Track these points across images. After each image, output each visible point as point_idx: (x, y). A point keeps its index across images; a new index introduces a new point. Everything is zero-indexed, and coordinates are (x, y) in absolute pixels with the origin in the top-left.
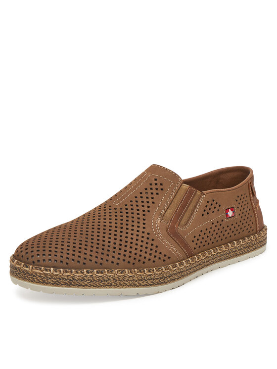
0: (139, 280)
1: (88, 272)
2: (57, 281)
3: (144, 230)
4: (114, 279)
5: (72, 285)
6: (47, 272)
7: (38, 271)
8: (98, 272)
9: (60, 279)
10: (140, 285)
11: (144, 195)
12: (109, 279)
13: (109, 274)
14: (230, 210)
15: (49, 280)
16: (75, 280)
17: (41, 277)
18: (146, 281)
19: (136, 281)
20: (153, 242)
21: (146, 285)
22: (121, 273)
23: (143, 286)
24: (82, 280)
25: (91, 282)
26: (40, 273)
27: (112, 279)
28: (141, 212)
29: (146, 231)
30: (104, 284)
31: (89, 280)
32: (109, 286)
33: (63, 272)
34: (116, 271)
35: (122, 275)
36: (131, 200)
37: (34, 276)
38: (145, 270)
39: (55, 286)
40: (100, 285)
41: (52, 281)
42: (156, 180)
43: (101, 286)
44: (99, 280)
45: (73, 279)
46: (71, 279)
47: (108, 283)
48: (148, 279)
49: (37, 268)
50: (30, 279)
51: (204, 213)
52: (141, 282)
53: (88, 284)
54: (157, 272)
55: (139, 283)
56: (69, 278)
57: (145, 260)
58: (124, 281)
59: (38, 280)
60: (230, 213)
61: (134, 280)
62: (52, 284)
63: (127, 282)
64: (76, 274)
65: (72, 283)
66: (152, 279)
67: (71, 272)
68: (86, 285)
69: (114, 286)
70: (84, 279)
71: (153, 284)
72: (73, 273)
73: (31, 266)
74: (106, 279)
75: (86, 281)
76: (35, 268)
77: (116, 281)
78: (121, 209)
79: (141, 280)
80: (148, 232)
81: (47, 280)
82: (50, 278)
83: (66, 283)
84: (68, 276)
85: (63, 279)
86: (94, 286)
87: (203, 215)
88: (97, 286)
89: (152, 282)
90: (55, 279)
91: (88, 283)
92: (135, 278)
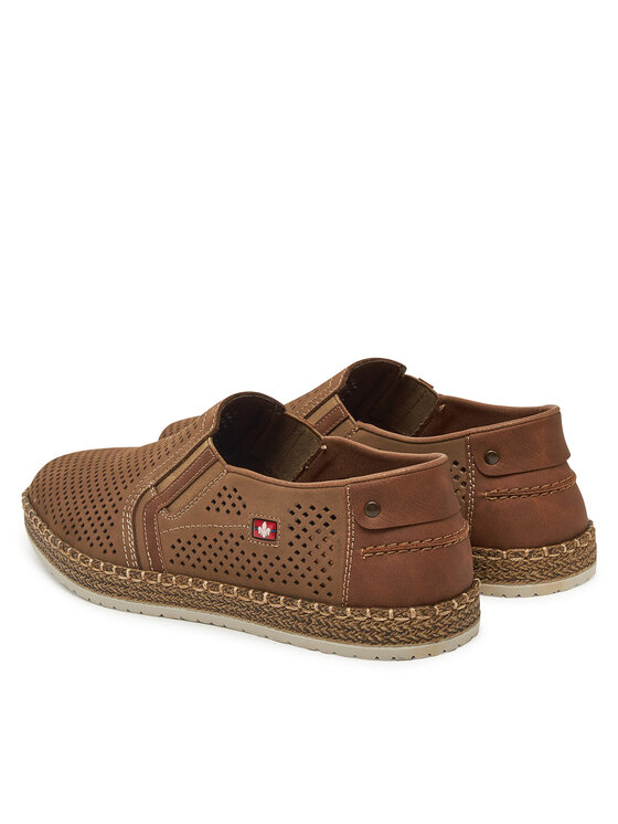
14: (265, 524)
51: (211, 505)
60: (264, 531)
87: (208, 508)
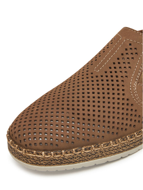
0: (123, 147)
1: (76, 151)
2: (49, 162)
3: (124, 97)
4: (100, 152)
5: (63, 163)
6: (39, 156)
7: (30, 155)
8: (86, 149)
9: (52, 161)
10: (124, 150)
11: (121, 61)
12: (96, 153)
13: (96, 149)
15: (42, 162)
16: (66, 159)
17: (34, 159)
18: (129, 146)
19: (120, 148)
20: (132, 107)
21: (129, 149)
22: (107, 146)
23: (126, 150)
24: (71, 159)
25: (80, 158)
26: (33, 157)
27: (99, 152)
28: (120, 79)
29: (126, 97)
30: (92, 157)
31: (78, 157)
32: (96, 158)
33: (54, 154)
34: (102, 145)
35: (108, 147)
36: (110, 66)
37: (28, 158)
38: (127, 137)
39: (48, 166)
40: (88, 158)
41: (45, 163)
42: (130, 44)
43: (90, 159)
44: (87, 155)
45: (64, 159)
46: (62, 159)
47: (96, 156)
48: (130, 144)
49: (29, 151)
50: (25, 160)
52: (124, 148)
53: (77, 161)
54: (137, 136)
55: (122, 150)
56: (60, 158)
57: (127, 127)
58: (110, 151)
59: (32, 162)
61: (118, 148)
62: (44, 164)
63: (112, 152)
64: (66, 155)
65: (63, 162)
66: (133, 143)
67: (62, 154)
68: (76, 161)
69: (101, 157)
70: (73, 157)
71: (135, 146)
72: (63, 154)
73: (24, 150)
74: (94, 153)
75: (76, 158)
76: (28, 151)
77: (103, 153)
78: (102, 76)
79: (125, 147)
80: (127, 98)
81: (40, 162)
82: (42, 160)
83: (57, 163)
84: (58, 157)
85: (54, 160)
86: (83, 161)
88: (86, 160)
89: (134, 145)
90: (47, 161)
91: (77, 159)
92: (120, 146)
